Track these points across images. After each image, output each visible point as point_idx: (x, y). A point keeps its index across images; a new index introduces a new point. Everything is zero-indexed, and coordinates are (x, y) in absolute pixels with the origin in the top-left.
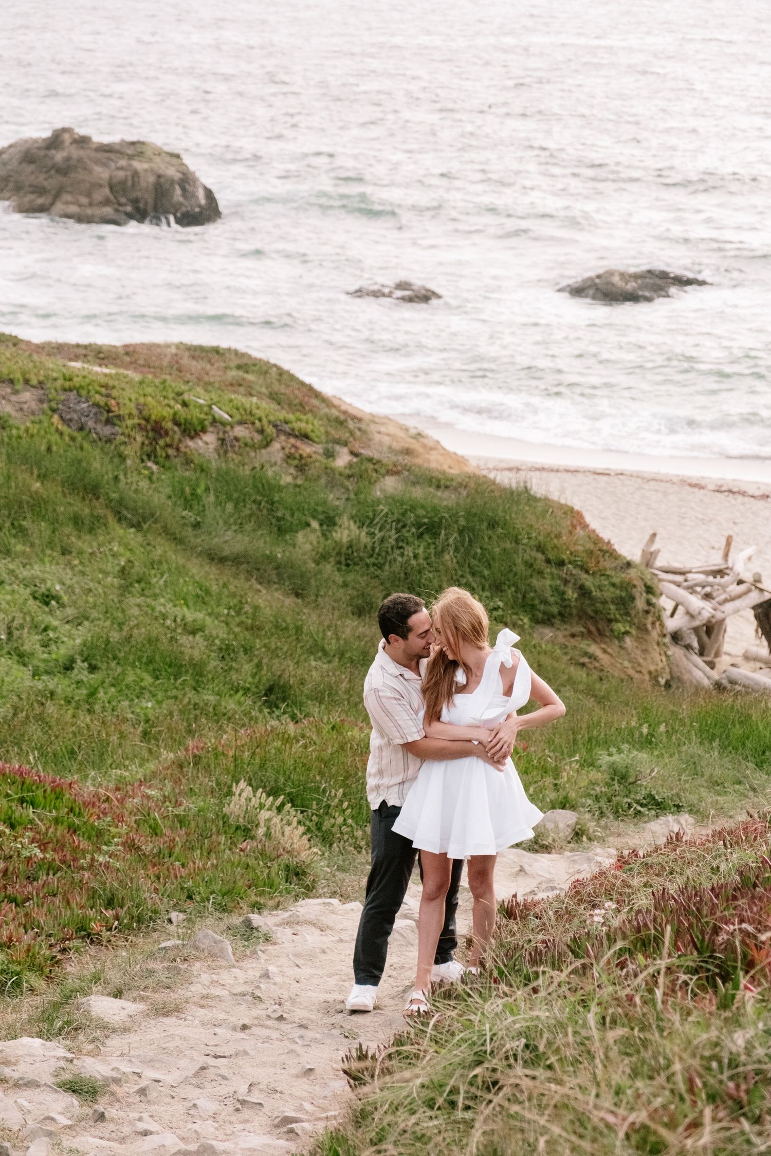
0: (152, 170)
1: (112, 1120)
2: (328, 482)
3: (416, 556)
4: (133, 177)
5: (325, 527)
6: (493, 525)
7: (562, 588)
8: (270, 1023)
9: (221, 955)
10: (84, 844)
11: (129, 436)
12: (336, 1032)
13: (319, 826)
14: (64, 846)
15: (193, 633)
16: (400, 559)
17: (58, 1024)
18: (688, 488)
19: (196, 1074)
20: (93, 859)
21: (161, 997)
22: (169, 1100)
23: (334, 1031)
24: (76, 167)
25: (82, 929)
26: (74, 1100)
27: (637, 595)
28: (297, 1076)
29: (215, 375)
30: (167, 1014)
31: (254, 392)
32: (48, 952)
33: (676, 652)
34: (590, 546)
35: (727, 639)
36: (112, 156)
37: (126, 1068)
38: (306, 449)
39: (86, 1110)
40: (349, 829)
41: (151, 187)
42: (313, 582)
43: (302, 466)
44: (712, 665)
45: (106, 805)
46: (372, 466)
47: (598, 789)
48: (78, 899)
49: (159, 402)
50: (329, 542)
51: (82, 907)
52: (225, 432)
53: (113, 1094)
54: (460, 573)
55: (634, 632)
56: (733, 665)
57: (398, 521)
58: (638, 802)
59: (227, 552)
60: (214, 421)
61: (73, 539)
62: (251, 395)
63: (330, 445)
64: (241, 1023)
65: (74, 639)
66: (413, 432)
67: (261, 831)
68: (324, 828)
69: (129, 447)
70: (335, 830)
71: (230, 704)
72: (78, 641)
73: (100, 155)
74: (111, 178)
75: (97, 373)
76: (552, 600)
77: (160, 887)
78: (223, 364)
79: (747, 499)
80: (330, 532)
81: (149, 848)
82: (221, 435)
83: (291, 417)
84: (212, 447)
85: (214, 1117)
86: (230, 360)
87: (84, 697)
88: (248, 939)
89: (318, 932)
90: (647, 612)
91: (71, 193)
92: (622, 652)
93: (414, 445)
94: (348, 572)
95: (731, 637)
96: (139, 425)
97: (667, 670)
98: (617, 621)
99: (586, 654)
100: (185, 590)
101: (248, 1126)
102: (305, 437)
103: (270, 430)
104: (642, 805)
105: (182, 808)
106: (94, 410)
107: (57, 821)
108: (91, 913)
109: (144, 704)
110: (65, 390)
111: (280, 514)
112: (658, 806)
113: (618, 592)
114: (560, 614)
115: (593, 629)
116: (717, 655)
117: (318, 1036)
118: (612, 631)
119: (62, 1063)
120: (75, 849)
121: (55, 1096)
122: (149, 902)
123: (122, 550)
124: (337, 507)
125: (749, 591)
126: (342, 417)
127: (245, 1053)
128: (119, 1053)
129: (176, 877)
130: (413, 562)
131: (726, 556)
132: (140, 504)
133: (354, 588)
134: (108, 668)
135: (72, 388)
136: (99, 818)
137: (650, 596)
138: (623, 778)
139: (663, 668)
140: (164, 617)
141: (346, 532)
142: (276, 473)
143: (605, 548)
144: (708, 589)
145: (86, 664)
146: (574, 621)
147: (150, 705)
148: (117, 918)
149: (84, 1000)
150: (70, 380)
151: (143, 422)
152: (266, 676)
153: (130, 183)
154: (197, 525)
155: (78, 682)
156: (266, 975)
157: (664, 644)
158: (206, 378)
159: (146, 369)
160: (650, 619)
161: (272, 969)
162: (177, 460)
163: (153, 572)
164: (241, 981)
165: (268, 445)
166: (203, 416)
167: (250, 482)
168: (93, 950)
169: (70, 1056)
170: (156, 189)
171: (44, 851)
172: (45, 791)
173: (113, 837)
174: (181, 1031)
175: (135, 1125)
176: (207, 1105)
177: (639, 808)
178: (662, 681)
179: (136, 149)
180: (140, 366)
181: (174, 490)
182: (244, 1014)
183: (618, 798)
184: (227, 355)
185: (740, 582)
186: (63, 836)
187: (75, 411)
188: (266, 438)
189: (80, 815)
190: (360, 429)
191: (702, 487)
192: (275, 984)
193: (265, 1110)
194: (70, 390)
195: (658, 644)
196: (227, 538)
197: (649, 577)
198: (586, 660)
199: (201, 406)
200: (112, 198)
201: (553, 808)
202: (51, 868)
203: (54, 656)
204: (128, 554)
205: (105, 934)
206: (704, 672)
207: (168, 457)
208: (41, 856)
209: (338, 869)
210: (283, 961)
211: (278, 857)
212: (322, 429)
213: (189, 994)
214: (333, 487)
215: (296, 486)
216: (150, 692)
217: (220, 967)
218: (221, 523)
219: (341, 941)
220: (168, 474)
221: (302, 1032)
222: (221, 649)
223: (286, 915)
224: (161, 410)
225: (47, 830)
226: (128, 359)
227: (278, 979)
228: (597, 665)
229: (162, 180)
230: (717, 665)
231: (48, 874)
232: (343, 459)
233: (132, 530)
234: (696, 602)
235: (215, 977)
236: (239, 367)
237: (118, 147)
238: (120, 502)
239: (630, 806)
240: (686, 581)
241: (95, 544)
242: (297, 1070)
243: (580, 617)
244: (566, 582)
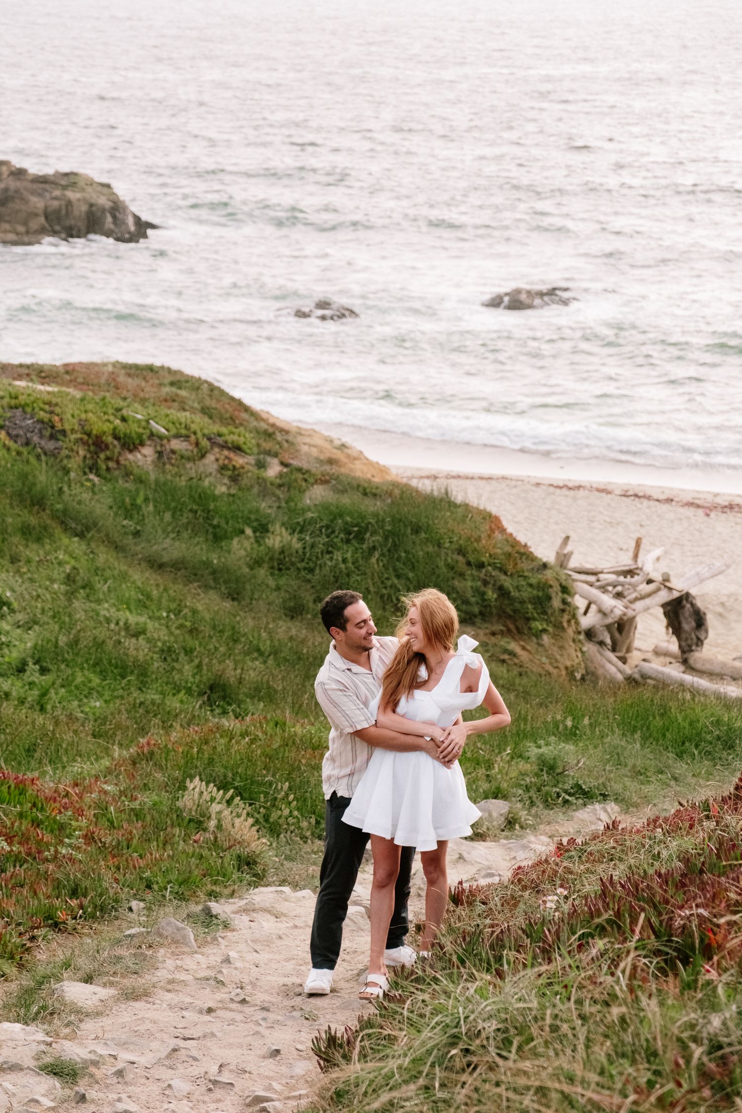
0: (85, 200)
1: (93, 1101)
2: (259, 493)
3: (344, 561)
4: (67, 206)
5: (258, 534)
6: (416, 530)
7: (482, 589)
8: (234, 1006)
9: (184, 941)
10: (48, 837)
11: (72, 450)
12: (297, 1014)
13: (266, 818)
14: (28, 839)
15: (136, 635)
16: (329, 563)
17: (34, 1009)
18: (596, 493)
19: (169, 1056)
20: (56, 851)
21: (129, 982)
22: (143, 1081)
23: (294, 1013)
24: (13, 198)
25: (49, 917)
26: (56, 1083)
27: (553, 595)
28: (264, 1057)
29: (150, 391)
30: (136, 998)
31: (187, 407)
32: (18, 940)
33: (590, 648)
34: (508, 549)
35: (637, 635)
36: (47, 186)
37: (103, 1051)
38: (239, 460)
39: (68, 1092)
40: (295, 820)
41: (83, 215)
42: (248, 587)
43: (235, 476)
44: (624, 660)
45: (66, 800)
46: (301, 476)
47: (528, 779)
48: (44, 889)
49: (99, 418)
50: (262, 548)
51: (48, 897)
52: (162, 445)
53: (92, 1076)
54: (386, 576)
55: (550, 629)
56: (644, 660)
57: (327, 527)
58: (566, 792)
59: (166, 559)
60: (152, 435)
61: (21, 548)
62: (184, 410)
63: (262, 456)
64: (206, 1006)
65: (26, 643)
66: (337, 443)
67: (213, 823)
68: (271, 820)
69: (72, 460)
70: (281, 821)
71: (174, 703)
72: (29, 645)
73: (35, 186)
74: (46, 208)
75: (40, 391)
76: (473, 600)
77: (120, 877)
78: (157, 381)
79: (652, 503)
80: (263, 538)
81: (108, 841)
82: (159, 448)
83: (224, 430)
84: (149, 459)
85: (188, 1097)
86: (164, 377)
87: (36, 697)
88: (207, 927)
89: (273, 919)
90: (563, 611)
91: (8, 222)
92: (540, 649)
93: (338, 455)
94: (281, 576)
95: (641, 634)
96: (81, 439)
97: (583, 665)
98: (534, 619)
99: (506, 651)
100: (127, 595)
101: (220, 1105)
102: (237, 449)
103: (205, 443)
104: (570, 795)
105: (138, 802)
106: (38, 426)
107: (21, 815)
108: (57, 903)
109: (92, 704)
110: (11, 408)
111: (215, 522)
112: (586, 795)
113: (535, 592)
114: (481, 613)
115: (512, 626)
116: (628, 650)
117: (279, 1018)
118: (530, 629)
119: (43, 1047)
120: (39, 842)
121: (38, 1078)
122: (111, 892)
123: (67, 558)
124: (270, 514)
125: (658, 590)
126: (271, 430)
127: (213, 1035)
128: (93, 1036)
129: (135, 868)
130: (343, 566)
131: (636, 557)
132: (82, 514)
133: (286, 591)
134: (58, 670)
135: (17, 405)
136: (60, 812)
137: (566, 596)
138: (552, 768)
139: (579, 664)
140: (108, 620)
141: (278, 539)
142: (211, 484)
143: (522, 550)
144: (619, 588)
145: (37, 667)
146: (495, 619)
147: (98, 704)
148: (81, 907)
149: (57, 986)
150: (16, 398)
151: (85, 437)
152: (206, 676)
153: (64, 212)
154: (137, 534)
155: (30, 684)
156: (227, 960)
157: (580, 641)
158: (142, 395)
159: (85, 387)
160: (566, 617)
161: (233, 954)
162: (117, 473)
163: (97, 578)
164: (204, 966)
165: (203, 456)
166: (141, 430)
167: (187, 491)
168: (60, 938)
169: (49, 1040)
170: (88, 217)
171: (10, 844)
172: (9, 787)
173: (75, 830)
174: (150, 1015)
175: (114, 1106)
176: (181, 1085)
177: (567, 797)
178: (578, 676)
179: (69, 180)
180: (80, 384)
181: (115, 500)
182: (208, 999)
183: (547, 788)
184: (161, 373)
185: (650, 582)
186: (27, 830)
187: (21, 427)
188: (200, 450)
189: (42, 809)
190: (287, 441)
191: (608, 492)
192: (236, 969)
193: (236, 1089)
194: (16, 407)
195: (574, 641)
196: (165, 546)
197: (564, 577)
198: (506, 657)
199: (139, 421)
200: (47, 225)
201: (486, 798)
202: (18, 860)
203: (7, 659)
204: (73, 562)
205: (71, 922)
206: (617, 667)
207: (108, 469)
208: (8, 849)
209: (286, 859)
210: (242, 946)
211: (230, 847)
212: (253, 441)
213: (155, 979)
214: (264, 496)
215: (230, 495)
216: (98, 692)
217: (183, 953)
218: (160, 531)
219: (296, 927)
220: (109, 485)
221: (265, 1014)
222: (162, 651)
223: (242, 903)
224: (101, 425)
225: (12, 824)
226: (68, 377)
227: (239, 964)
228: (516, 661)
229: (94, 209)
230: (629, 661)
231: (15, 866)
232: (273, 470)
233: (76, 539)
234: (608, 601)
235: (179, 963)
236: (172, 384)
237: (52, 179)
238: (65, 512)
239: (558, 795)
240: (598, 580)
241: (41, 552)
242: (264, 1051)
243: (500, 617)
244: (485, 583)
